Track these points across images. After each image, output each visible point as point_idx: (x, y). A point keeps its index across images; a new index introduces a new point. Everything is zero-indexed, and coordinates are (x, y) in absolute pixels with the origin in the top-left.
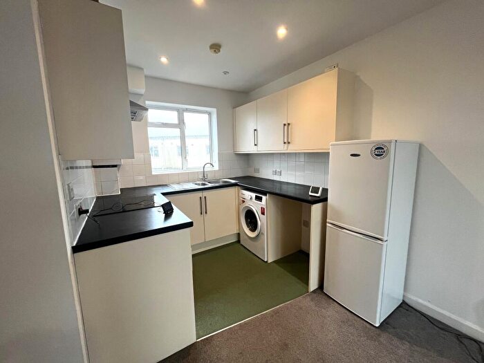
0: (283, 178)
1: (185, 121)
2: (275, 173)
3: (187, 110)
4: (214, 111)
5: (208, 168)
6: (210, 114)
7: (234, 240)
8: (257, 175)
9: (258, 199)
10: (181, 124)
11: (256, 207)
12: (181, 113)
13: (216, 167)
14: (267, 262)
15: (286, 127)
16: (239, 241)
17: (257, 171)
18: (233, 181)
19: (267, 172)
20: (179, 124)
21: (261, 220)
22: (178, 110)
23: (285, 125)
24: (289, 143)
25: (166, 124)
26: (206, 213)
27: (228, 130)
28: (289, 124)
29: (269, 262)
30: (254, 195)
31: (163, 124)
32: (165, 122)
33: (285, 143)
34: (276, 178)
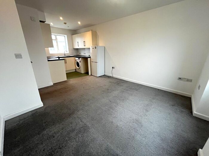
1: (57, 38)
2: (84, 54)
3: (57, 35)
4: (66, 36)
5: (66, 52)
6: (65, 36)
7: (74, 71)
8: (80, 55)
9: (79, 59)
11: (78, 61)
13: (68, 52)
14: (82, 73)
16: (76, 71)
17: (80, 53)
21: (80, 64)
22: (55, 35)
23: (84, 41)
26: (66, 63)
27: (71, 42)
30: (78, 58)
33: (84, 46)
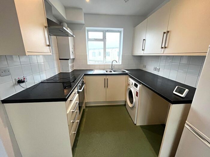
0: (161, 74)
1: (106, 37)
2: (155, 69)
3: (108, 31)
4: (122, 30)
5: (114, 63)
7: (123, 103)
8: (144, 69)
9: (136, 85)
10: (104, 39)
11: (134, 90)
12: (104, 32)
14: (136, 124)
15: (165, 35)
16: (125, 105)
17: (145, 67)
18: (127, 72)
19: (151, 68)
20: (103, 39)
21: (136, 99)
23: (164, 33)
24: (166, 48)
25: (96, 39)
26: (107, 87)
28: (168, 32)
29: (137, 125)
30: (134, 82)
31: (95, 39)
32: (96, 38)
33: (162, 48)
34: (156, 73)
